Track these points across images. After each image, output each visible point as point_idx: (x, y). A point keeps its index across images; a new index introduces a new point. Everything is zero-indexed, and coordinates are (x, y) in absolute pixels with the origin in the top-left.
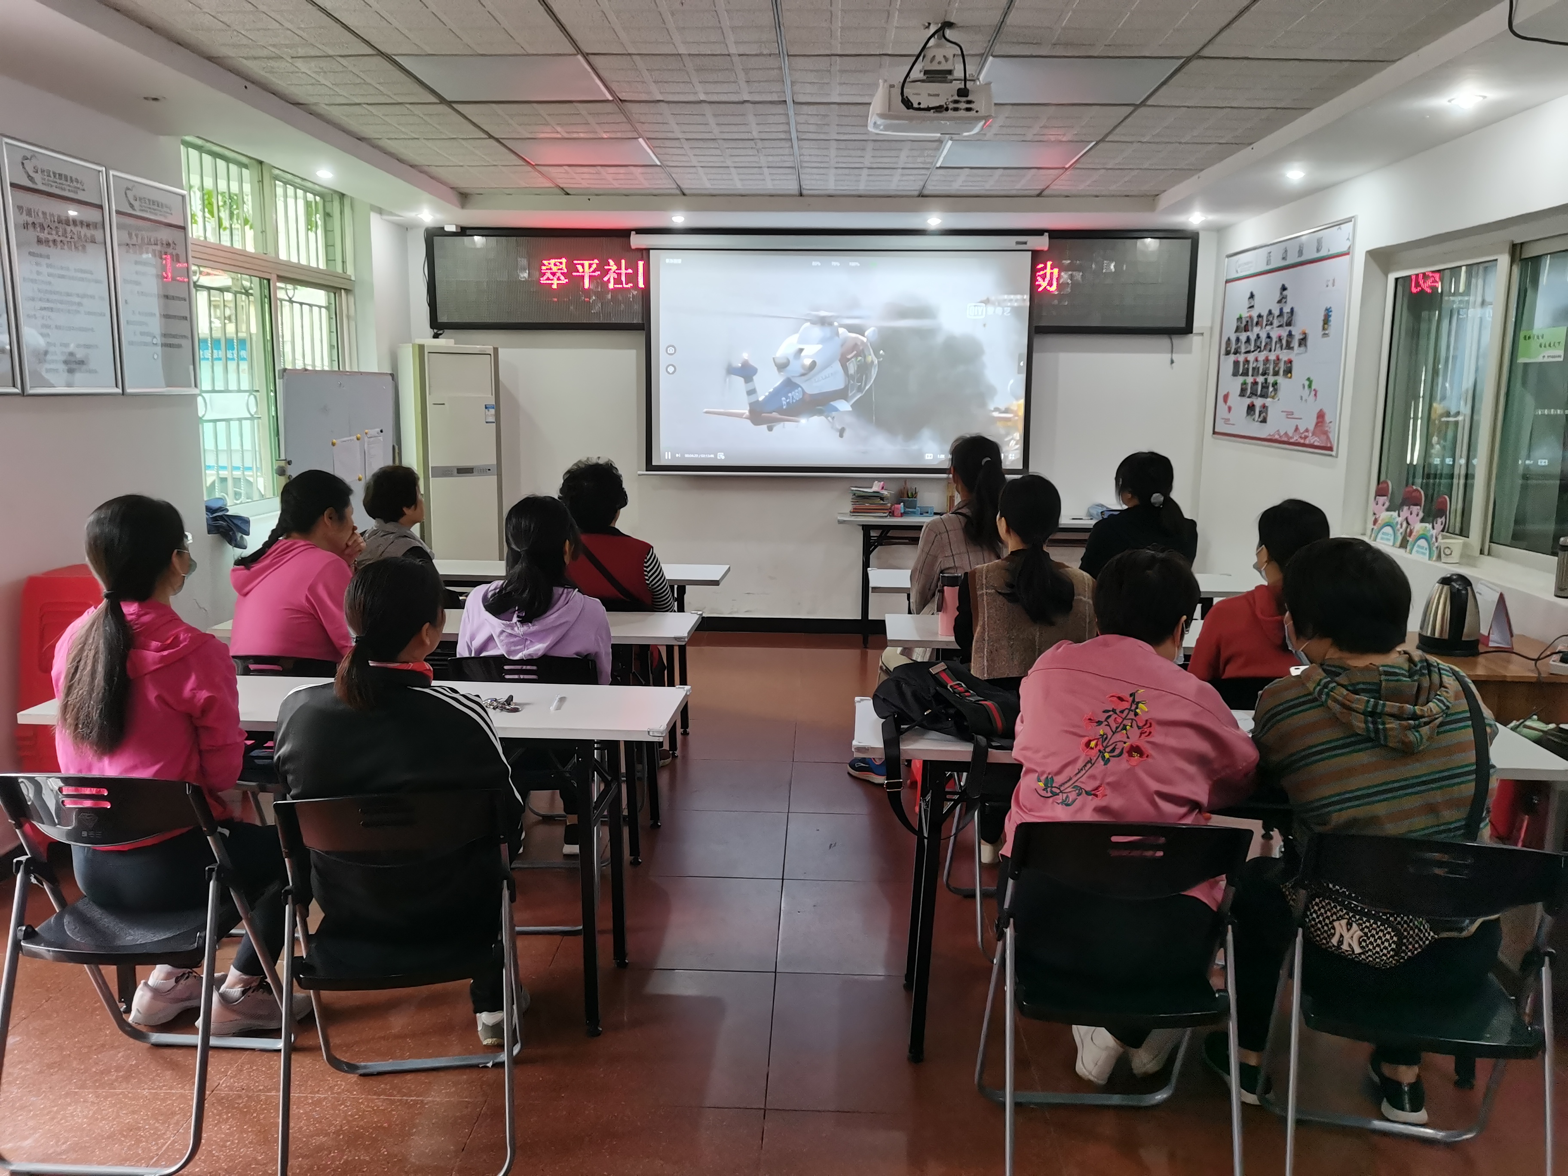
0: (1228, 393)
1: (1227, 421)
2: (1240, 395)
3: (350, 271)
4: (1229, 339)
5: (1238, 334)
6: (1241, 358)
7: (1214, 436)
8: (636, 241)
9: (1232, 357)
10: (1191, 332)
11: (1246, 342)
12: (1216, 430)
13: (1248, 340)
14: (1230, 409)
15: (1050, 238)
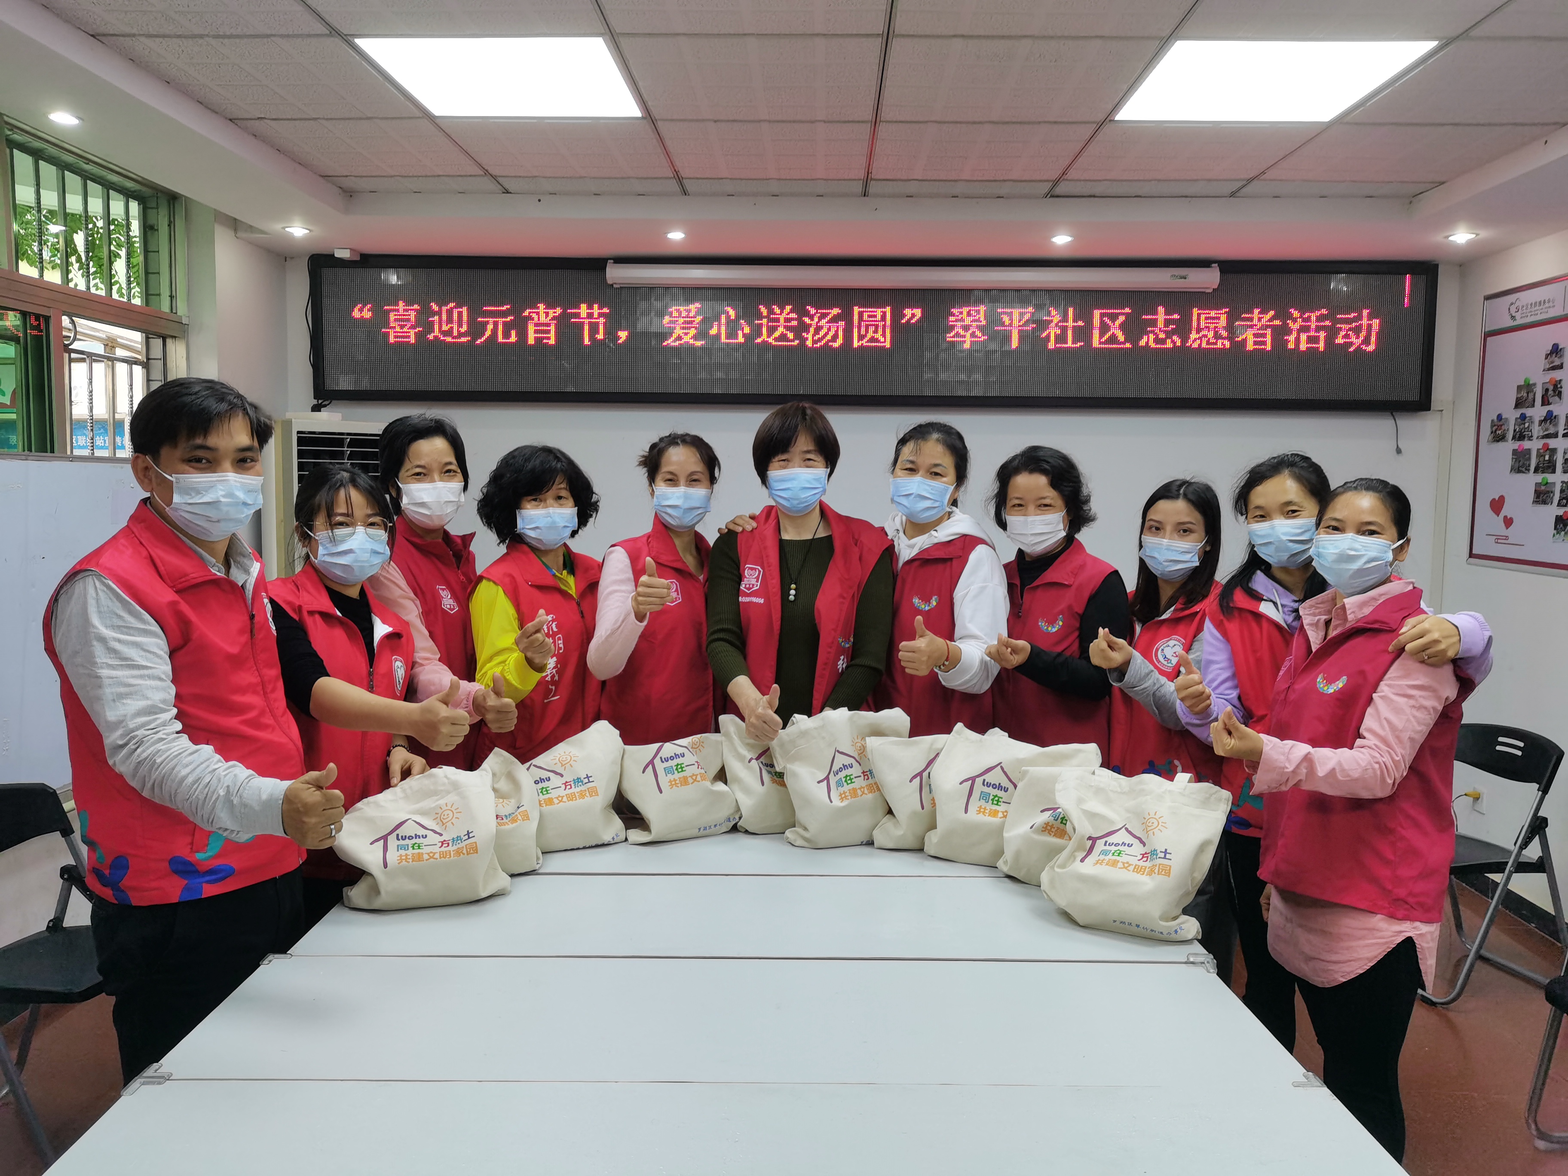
0: (1502, 499)
1: (1500, 539)
2: (1535, 502)
3: (182, 309)
4: (1500, 417)
5: (1523, 411)
6: (1534, 445)
7: (1472, 560)
8: (615, 274)
9: (1510, 446)
10: (1429, 409)
11: (1541, 422)
12: (1475, 551)
13: (1550, 418)
14: (1508, 522)
15: (1221, 271)
